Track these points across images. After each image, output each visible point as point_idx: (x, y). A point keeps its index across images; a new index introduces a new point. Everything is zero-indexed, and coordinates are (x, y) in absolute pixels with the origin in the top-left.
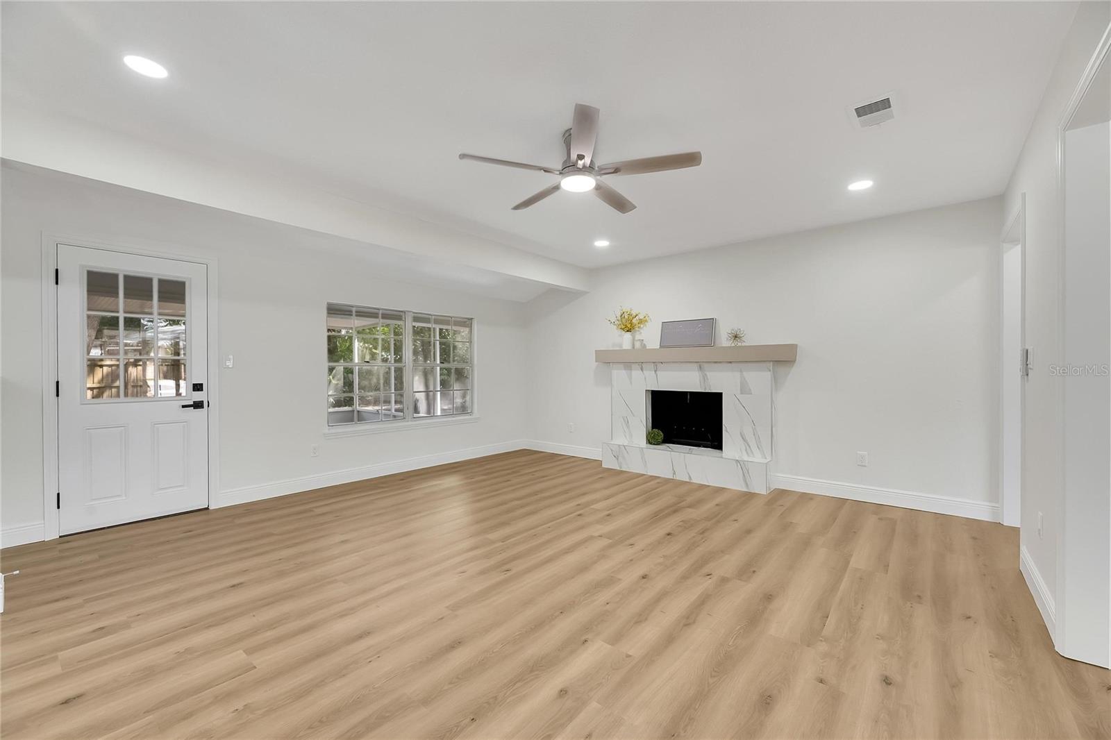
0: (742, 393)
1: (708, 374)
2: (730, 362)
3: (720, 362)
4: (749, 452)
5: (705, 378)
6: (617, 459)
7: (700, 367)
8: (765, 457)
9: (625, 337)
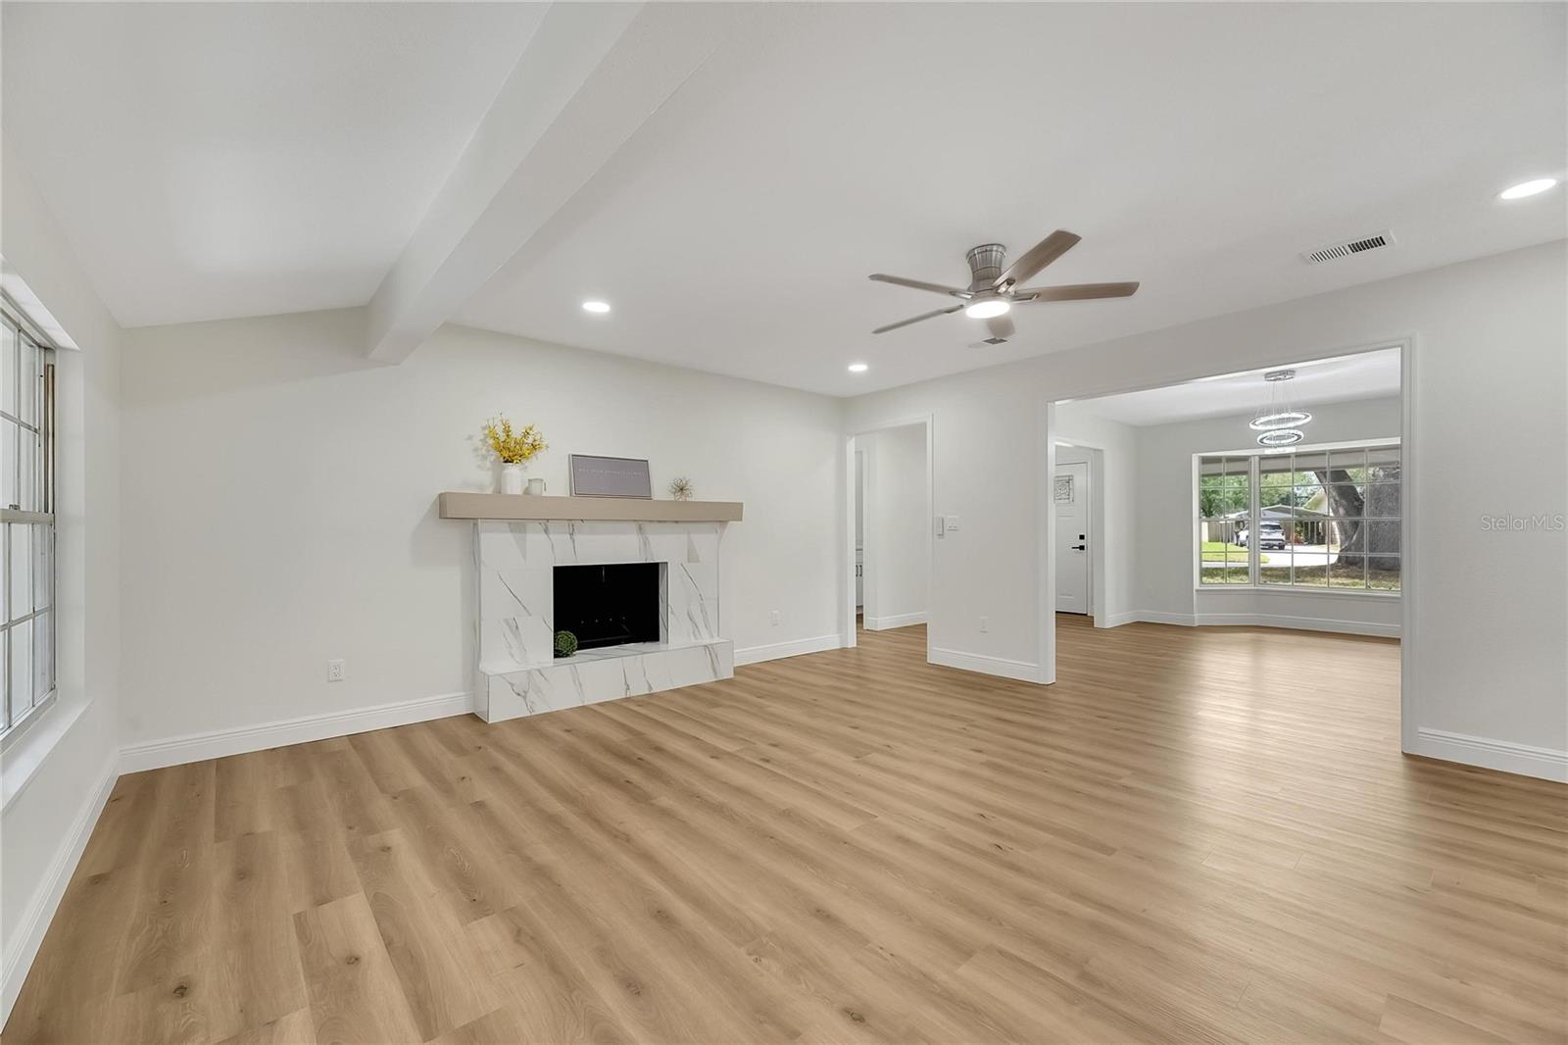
0: (689, 561)
1: (650, 537)
2: (677, 522)
3: (665, 521)
4: (696, 633)
5: (646, 543)
6: (525, 698)
7: (640, 528)
8: (713, 637)
9: (506, 471)
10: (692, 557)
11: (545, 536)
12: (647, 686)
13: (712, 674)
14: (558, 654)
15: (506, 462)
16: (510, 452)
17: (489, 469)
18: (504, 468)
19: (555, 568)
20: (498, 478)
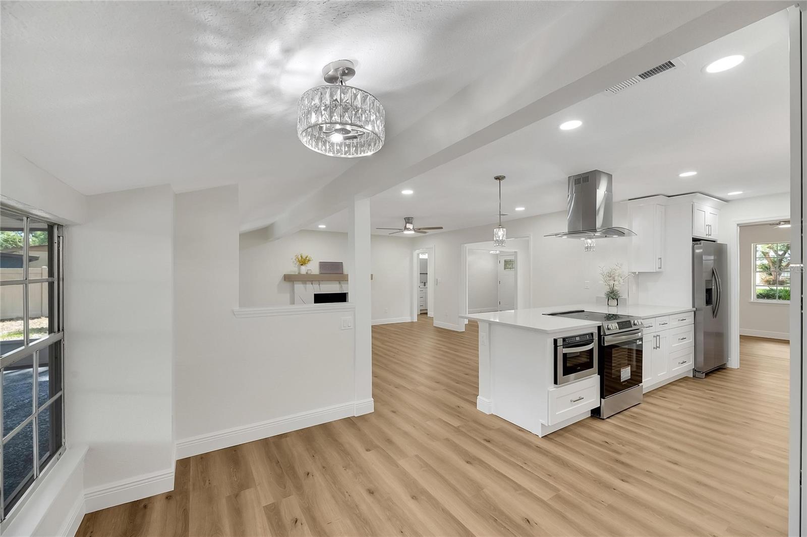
1: (343, 285)
5: (341, 287)
7: (340, 283)
11: (311, 285)
15: (301, 265)
16: (303, 262)
17: (297, 267)
18: (300, 267)
19: (315, 295)
20: (299, 269)
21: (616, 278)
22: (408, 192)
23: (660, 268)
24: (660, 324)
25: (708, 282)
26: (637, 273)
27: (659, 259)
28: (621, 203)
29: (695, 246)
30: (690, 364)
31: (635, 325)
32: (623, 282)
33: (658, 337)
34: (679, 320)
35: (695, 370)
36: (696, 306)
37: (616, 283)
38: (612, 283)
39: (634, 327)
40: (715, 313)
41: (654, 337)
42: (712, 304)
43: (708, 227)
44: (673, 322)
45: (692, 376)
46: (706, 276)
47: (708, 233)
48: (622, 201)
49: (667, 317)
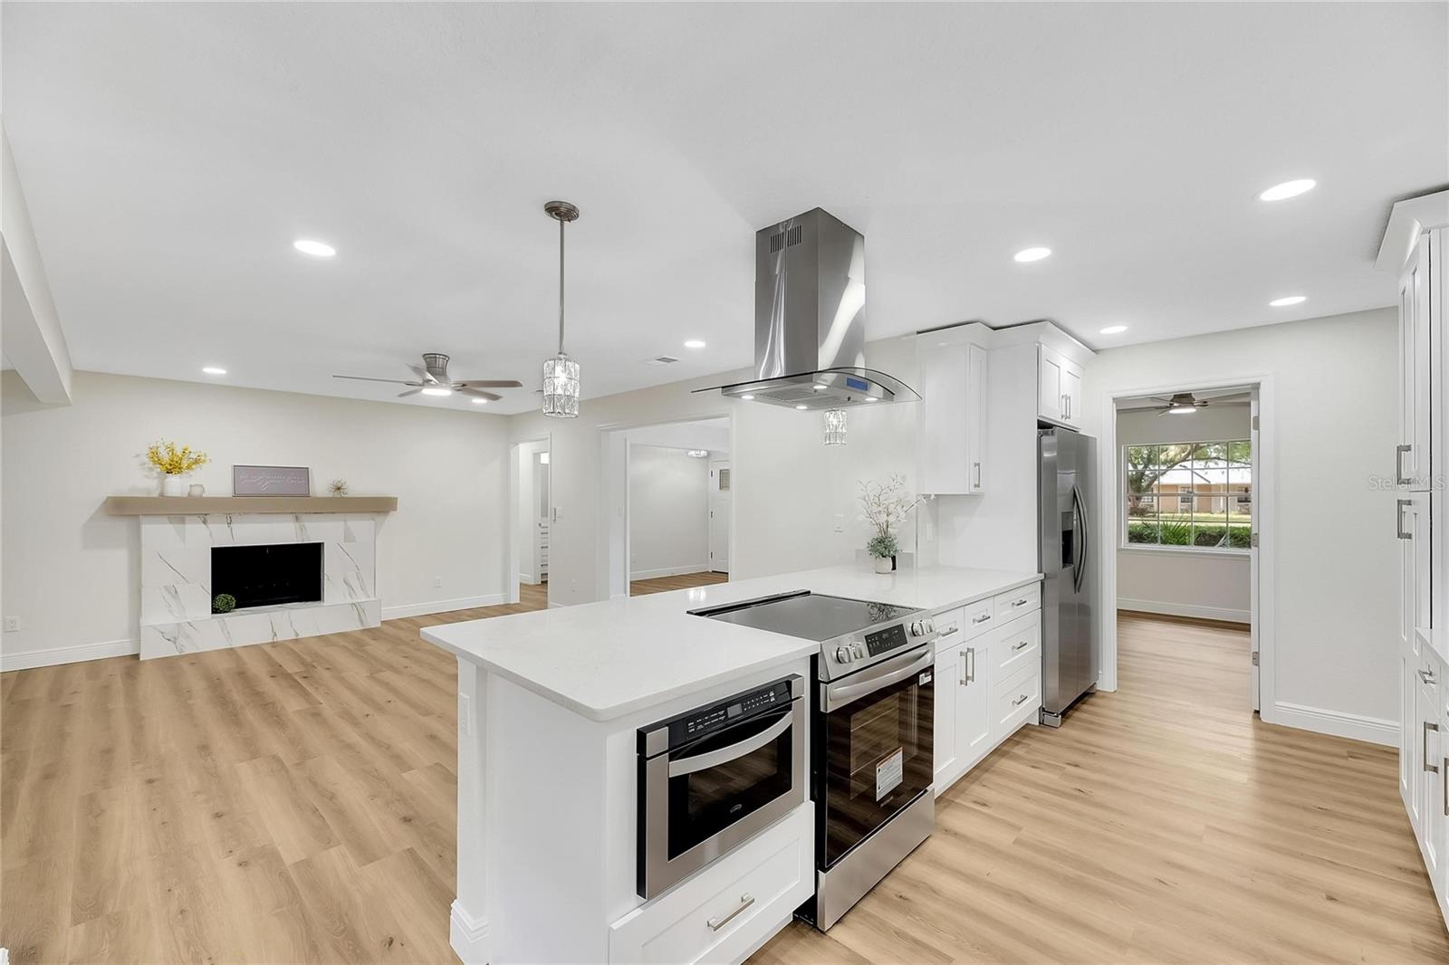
0: (346, 541)
1: (307, 524)
2: (333, 513)
3: (322, 513)
4: (351, 594)
6: (175, 643)
7: (297, 518)
8: (369, 597)
9: (167, 480)
10: (349, 537)
11: (203, 526)
12: (294, 633)
13: (359, 624)
14: (215, 611)
15: (168, 473)
16: (170, 466)
17: (155, 478)
18: (165, 478)
19: (214, 550)
20: (162, 485)
21: (891, 508)
22: (315, 248)
23: (977, 486)
24: (974, 621)
25: (1067, 516)
26: (933, 497)
27: (976, 465)
28: (904, 338)
29: (1043, 438)
30: (1035, 700)
31: (914, 634)
32: (906, 518)
33: (970, 654)
34: (1013, 604)
35: (1043, 709)
36: (1044, 570)
37: (892, 519)
38: (883, 519)
39: (912, 642)
40: (1077, 581)
41: (961, 654)
42: (1072, 563)
43: (1064, 400)
44: (1002, 612)
45: (1037, 724)
46: (1062, 504)
47: (1064, 414)
48: (906, 335)
49: (991, 600)
